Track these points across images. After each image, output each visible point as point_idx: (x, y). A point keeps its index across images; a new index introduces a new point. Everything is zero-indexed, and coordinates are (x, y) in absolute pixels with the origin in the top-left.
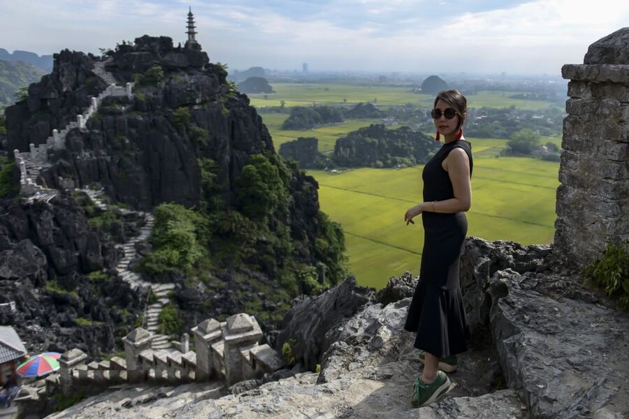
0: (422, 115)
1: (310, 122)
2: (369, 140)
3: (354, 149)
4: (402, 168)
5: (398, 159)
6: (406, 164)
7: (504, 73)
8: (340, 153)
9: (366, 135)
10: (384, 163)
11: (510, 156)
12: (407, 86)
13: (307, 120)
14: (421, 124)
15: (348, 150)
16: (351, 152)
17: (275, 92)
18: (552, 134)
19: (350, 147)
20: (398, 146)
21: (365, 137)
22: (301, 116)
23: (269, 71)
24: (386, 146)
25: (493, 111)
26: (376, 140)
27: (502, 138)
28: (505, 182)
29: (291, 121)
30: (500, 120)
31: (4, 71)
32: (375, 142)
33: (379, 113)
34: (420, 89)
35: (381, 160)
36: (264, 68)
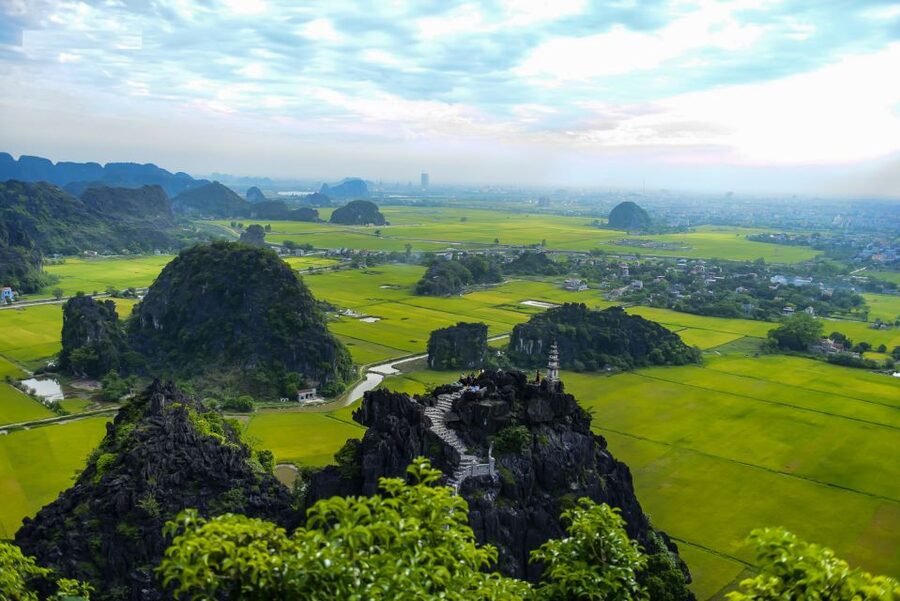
0: (622, 272)
1: (456, 284)
2: (562, 327)
3: (540, 342)
4: (614, 372)
5: (606, 357)
6: (619, 366)
7: (730, 194)
8: (519, 347)
9: (559, 319)
10: (586, 365)
11: (777, 353)
12: (584, 215)
13: (452, 280)
14: (623, 289)
15: (532, 342)
16: (536, 346)
17: (388, 224)
18: (832, 313)
19: (535, 339)
20: (606, 338)
21: (556, 322)
22: (442, 273)
23: (372, 183)
24: (589, 338)
25: (730, 268)
26: (574, 328)
27: (755, 319)
28: (780, 404)
29: (428, 281)
30: (745, 285)
31: (20, 196)
32: (571, 331)
33: (555, 268)
34: (606, 221)
35: (581, 359)
36: (364, 179)
